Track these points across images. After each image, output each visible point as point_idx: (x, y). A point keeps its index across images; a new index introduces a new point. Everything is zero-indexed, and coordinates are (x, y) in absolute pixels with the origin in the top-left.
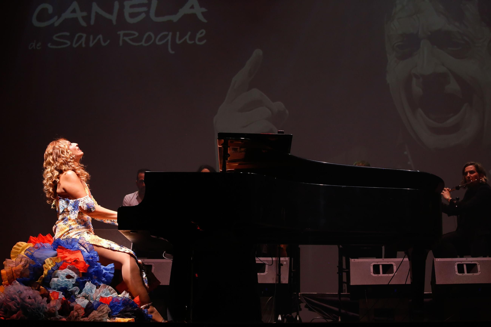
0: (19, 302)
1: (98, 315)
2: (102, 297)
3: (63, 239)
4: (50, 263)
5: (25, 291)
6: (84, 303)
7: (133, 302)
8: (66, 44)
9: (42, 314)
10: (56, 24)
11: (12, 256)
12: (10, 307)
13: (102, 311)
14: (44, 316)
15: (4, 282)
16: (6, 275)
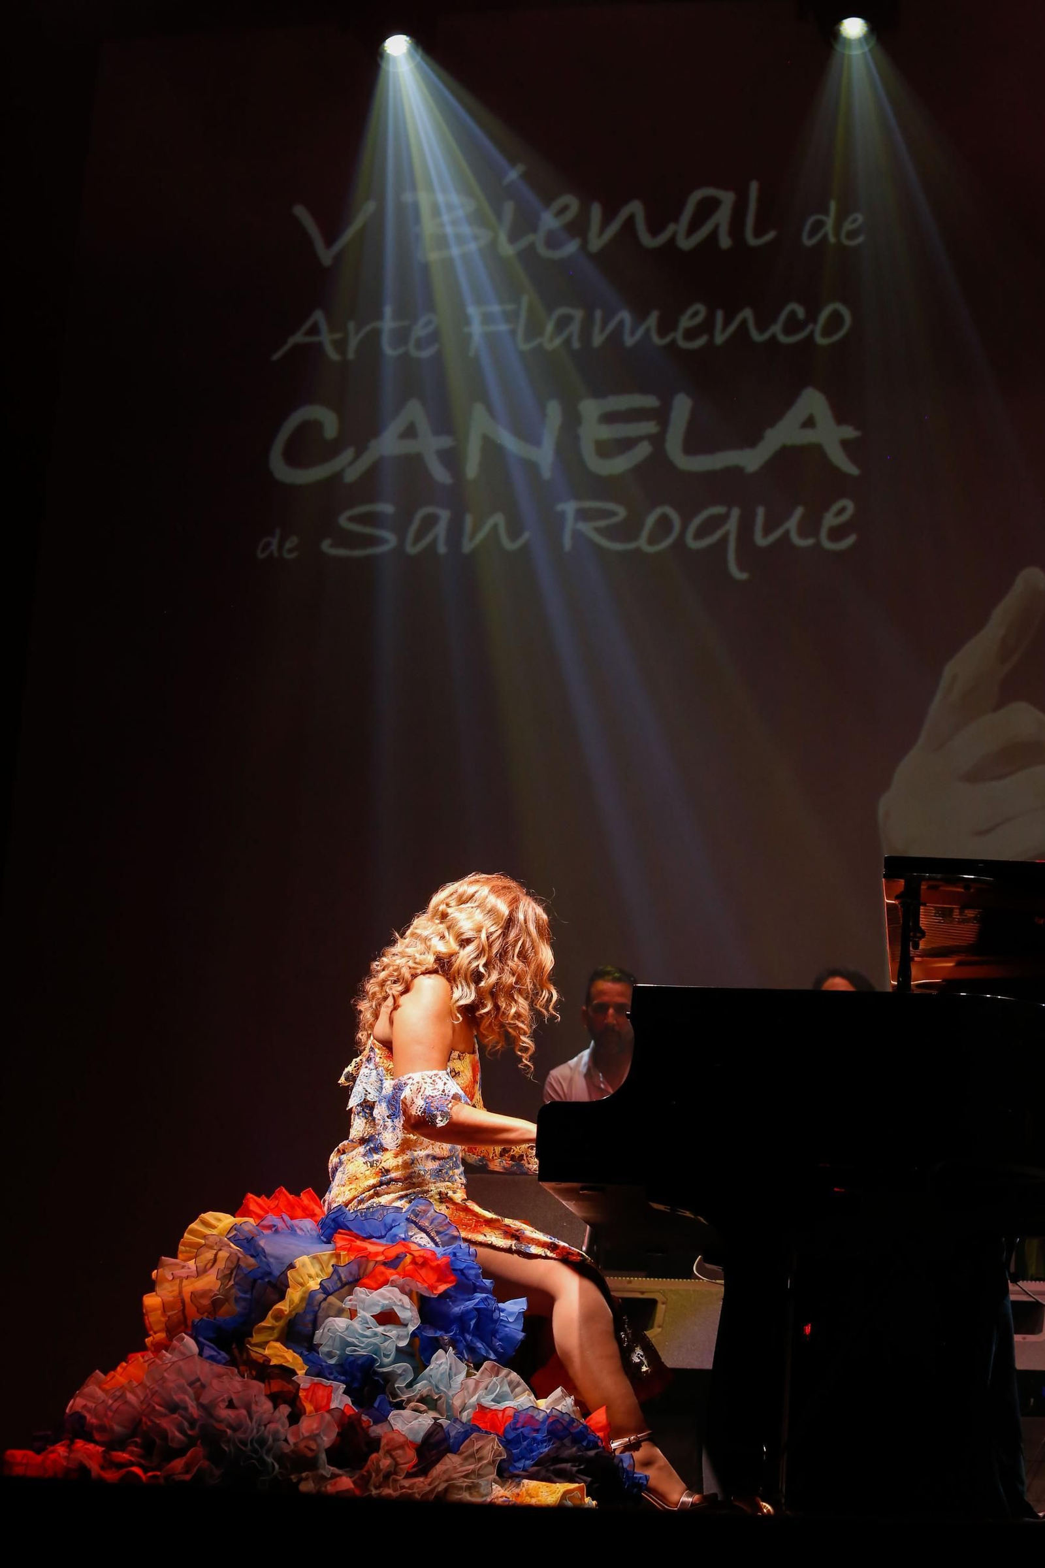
0: (195, 1416)
1: (460, 1469)
2: (482, 1409)
3: (356, 1211)
4: (313, 1271)
5: (215, 1382)
6: (416, 1426)
7: (586, 1427)
8: (381, 541)
9: (270, 1460)
10: (351, 476)
11: (181, 1248)
12: (164, 1435)
13: (475, 1457)
14: (277, 1466)
15: (151, 1338)
16: (160, 1312)
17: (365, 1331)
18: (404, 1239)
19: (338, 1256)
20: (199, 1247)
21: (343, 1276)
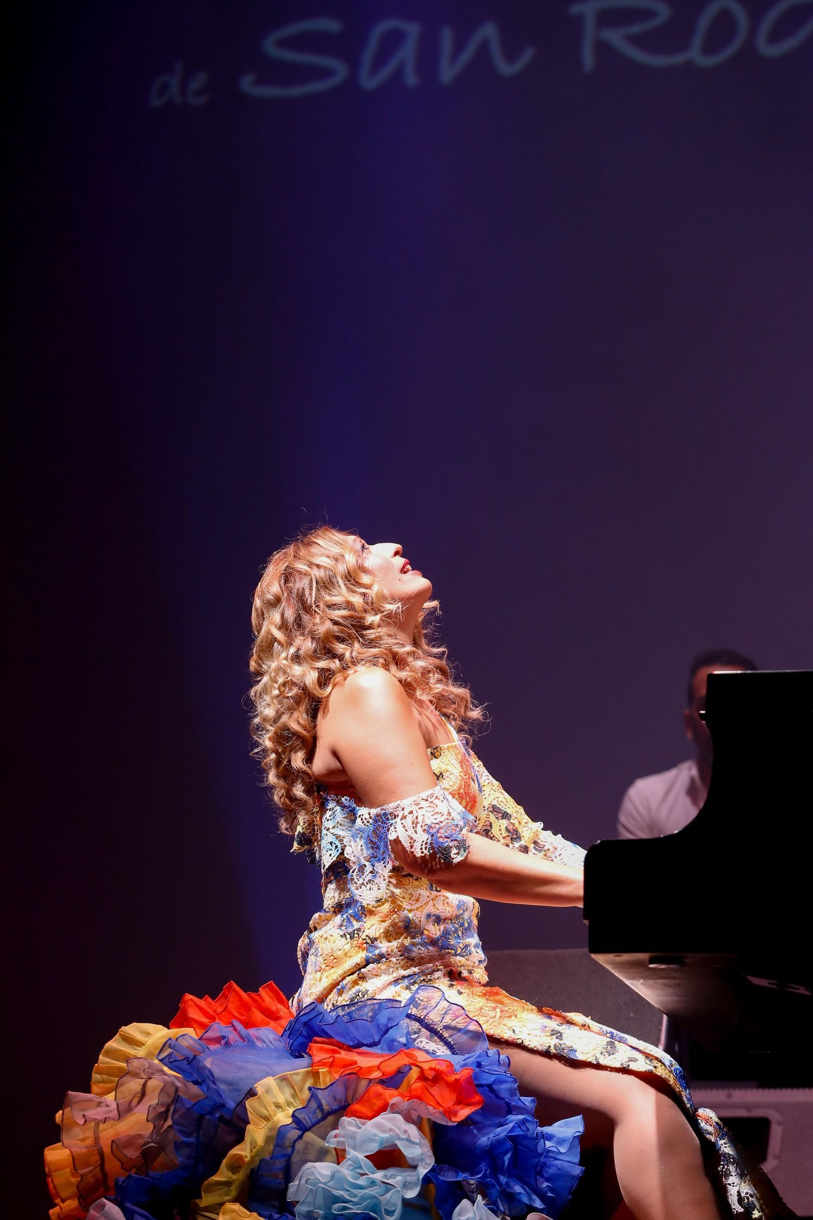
3: (335, 1007)
4: (281, 1099)
8: (324, 73)
11: (95, 1076)
15: (57, 1209)
16: (68, 1170)
17: (357, 1179)
18: (405, 1045)
19: (316, 1075)
20: (123, 1074)
21: (323, 1102)
